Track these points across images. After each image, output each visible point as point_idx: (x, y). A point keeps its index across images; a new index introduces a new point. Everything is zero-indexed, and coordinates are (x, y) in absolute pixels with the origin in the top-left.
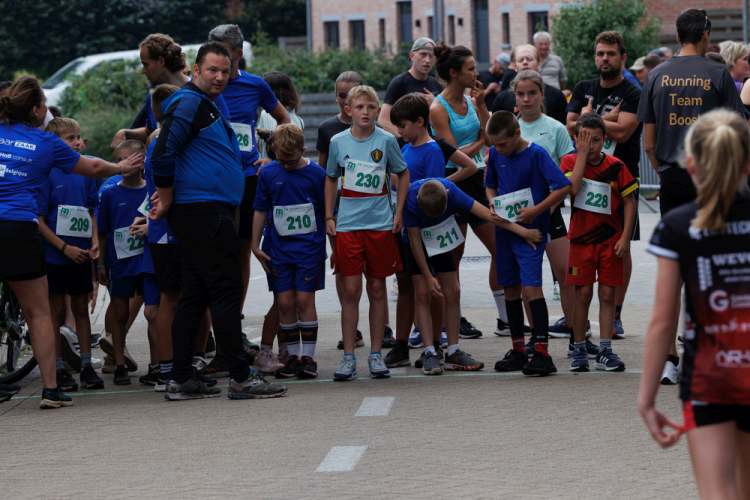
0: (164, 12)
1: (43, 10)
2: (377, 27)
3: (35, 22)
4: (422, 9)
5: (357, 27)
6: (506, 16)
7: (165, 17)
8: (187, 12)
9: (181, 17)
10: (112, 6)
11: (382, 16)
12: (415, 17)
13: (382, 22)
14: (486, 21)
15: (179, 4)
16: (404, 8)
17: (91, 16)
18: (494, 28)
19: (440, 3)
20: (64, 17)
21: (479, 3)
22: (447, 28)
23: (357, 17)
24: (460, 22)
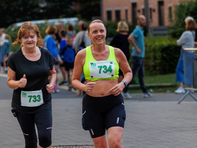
2: (125, 13)
4: (141, 6)
5: (118, 13)
6: (170, 8)
10: (30, 5)
11: (127, 8)
12: (138, 9)
13: (126, 11)
16: (134, 5)
18: (166, 12)
19: (146, 3)
20: (12, 9)
21: (161, 4)
22: (149, 13)
23: (118, 8)
24: (154, 11)
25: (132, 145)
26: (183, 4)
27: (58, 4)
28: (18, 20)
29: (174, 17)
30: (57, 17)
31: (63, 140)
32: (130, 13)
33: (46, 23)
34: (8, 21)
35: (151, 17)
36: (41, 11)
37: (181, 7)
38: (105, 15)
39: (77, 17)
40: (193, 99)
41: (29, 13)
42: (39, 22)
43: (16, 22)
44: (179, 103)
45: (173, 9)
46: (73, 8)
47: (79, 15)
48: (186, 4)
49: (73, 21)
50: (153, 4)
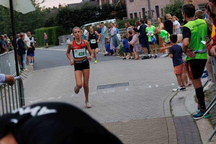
0: (100, 15)
1: (77, 17)
2: (139, 14)
3: (76, 19)
4: (147, 10)
5: (136, 14)
7: (101, 16)
8: (105, 14)
9: (104, 15)
10: (91, 15)
12: (146, 11)
13: (140, 12)
14: (159, 10)
15: (103, 13)
16: (143, 9)
17: (86, 17)
18: (160, 11)
19: (149, 8)
20: (82, 17)
21: (157, 7)
22: (151, 13)
23: (135, 12)
24: (154, 11)
25: (147, 81)
26: (168, 6)
27: (105, 13)
28: (85, 23)
29: (164, 14)
30: (105, 20)
31: (112, 81)
32: (142, 13)
33: (99, 23)
34: (81, 24)
35: (153, 15)
36: (97, 17)
37: (167, 8)
38: (129, 16)
39: (115, 19)
41: (91, 19)
42: (96, 23)
43: (84, 24)
45: (163, 9)
46: (112, 14)
47: (116, 17)
49: (113, 21)
50: (153, 8)
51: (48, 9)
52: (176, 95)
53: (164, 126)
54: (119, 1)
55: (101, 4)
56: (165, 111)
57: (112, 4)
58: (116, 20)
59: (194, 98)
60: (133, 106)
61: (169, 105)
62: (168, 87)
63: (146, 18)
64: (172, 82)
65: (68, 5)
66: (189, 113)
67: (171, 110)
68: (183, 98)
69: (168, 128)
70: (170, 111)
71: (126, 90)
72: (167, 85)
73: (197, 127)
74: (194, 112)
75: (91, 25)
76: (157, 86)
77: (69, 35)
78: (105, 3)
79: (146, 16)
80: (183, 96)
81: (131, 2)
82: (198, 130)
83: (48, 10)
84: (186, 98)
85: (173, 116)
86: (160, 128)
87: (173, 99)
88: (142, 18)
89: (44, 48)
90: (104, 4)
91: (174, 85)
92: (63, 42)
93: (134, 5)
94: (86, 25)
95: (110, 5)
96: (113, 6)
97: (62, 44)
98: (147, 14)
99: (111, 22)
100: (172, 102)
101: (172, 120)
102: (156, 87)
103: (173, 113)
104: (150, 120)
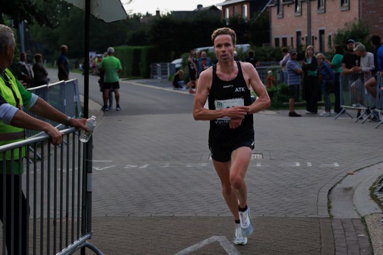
2: (291, 40)
4: (304, 35)
5: (285, 40)
6: (330, 36)
11: (292, 36)
12: (302, 37)
13: (292, 38)
14: (324, 38)
16: (299, 33)
18: (326, 40)
19: (309, 32)
21: (322, 32)
22: (312, 40)
23: (284, 36)
24: (316, 38)
25: (294, 154)
26: (341, 33)
29: (332, 45)
32: (295, 40)
37: (339, 35)
38: (273, 42)
39: (250, 44)
40: (348, 115)
44: (336, 119)
45: (332, 37)
46: (246, 35)
47: (251, 41)
48: (344, 34)
49: (245, 47)
50: (315, 33)
51: (137, 14)
52: (338, 183)
53: (315, 231)
54: (259, 15)
55: (228, 16)
56: (319, 208)
57: (247, 19)
58: (251, 47)
59: (370, 191)
60: (267, 193)
61: (327, 199)
62: (327, 167)
63: (302, 48)
64: (335, 161)
65: (171, 12)
66: (359, 214)
67: (329, 207)
68: (350, 189)
69: (321, 236)
70: (327, 208)
71: (258, 165)
72: (326, 165)
73: (370, 240)
74: (368, 215)
75: (207, 51)
76: (309, 164)
77: (168, 64)
78: (235, 15)
79: (302, 46)
80: (351, 186)
81: (279, 18)
82: (371, 245)
83: (137, 17)
84: (355, 189)
85: (331, 217)
86: (309, 235)
87: (334, 188)
88: (295, 46)
89: (123, 80)
90: (232, 17)
91: (338, 166)
92: (156, 74)
93: (284, 25)
94: (199, 50)
95: (243, 20)
96: (248, 21)
97: (155, 76)
98: (303, 42)
99: (242, 49)
100: (332, 194)
101: (330, 224)
102: (307, 165)
103: (331, 213)
104: (294, 220)
